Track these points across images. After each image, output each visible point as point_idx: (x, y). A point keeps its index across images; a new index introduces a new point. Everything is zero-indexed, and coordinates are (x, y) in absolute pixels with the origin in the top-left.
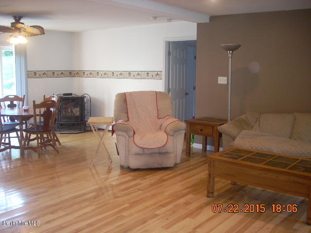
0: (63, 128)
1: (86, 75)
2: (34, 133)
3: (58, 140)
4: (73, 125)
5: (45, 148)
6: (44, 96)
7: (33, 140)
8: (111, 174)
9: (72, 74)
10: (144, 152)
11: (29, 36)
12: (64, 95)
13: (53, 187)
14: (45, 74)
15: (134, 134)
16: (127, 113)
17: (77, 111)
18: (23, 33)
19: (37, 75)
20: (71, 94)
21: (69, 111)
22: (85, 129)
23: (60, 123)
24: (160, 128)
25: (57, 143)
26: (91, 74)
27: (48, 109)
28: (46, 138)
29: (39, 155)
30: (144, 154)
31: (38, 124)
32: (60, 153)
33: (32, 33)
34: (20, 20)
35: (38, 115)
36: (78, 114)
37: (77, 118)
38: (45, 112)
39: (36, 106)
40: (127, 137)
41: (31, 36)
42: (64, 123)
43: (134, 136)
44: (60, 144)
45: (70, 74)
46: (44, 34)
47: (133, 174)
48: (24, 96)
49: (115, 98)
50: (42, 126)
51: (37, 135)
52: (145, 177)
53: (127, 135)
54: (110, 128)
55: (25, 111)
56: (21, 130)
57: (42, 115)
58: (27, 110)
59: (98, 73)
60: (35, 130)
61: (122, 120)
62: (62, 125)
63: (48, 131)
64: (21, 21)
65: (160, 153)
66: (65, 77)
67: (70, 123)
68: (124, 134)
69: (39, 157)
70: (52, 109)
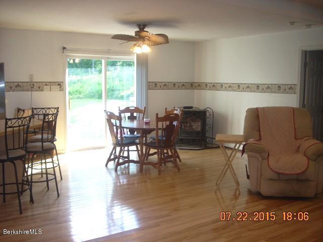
0: (182, 143)
1: (208, 87)
2: (155, 148)
3: (178, 157)
4: (194, 140)
5: (165, 165)
6: (166, 109)
7: (153, 154)
8: (238, 201)
9: (193, 86)
10: (280, 177)
11: (152, 45)
12: (185, 108)
13: (176, 210)
14: (165, 86)
15: (269, 155)
16: (259, 131)
17: (197, 126)
18: (147, 42)
19: (158, 86)
20: (191, 107)
21: (188, 125)
22: (206, 146)
23: (180, 138)
24: (298, 151)
25: (177, 159)
26: (214, 86)
27: (171, 123)
28: (165, 153)
29: (160, 171)
30: (278, 180)
31: (160, 138)
32: (181, 171)
33: (156, 42)
34: (144, 28)
35: (160, 129)
36: (199, 129)
37: (198, 133)
38: (167, 126)
39: (159, 119)
40: (261, 159)
41: (155, 45)
42: (183, 138)
43: (268, 158)
44: (180, 161)
45: (192, 87)
46: (168, 43)
47: (265, 202)
48: (145, 107)
49: (245, 113)
50: (163, 140)
51: (158, 150)
52: (281, 207)
53: (261, 156)
54: (241, 148)
55: (147, 123)
56: (141, 144)
57: (164, 129)
58: (149, 123)
59: (222, 85)
60: (157, 145)
61: (253, 139)
62: (181, 140)
63: (170, 146)
64: (145, 30)
65: (298, 180)
66: (186, 89)
67: (190, 138)
68: (258, 155)
69: (159, 174)
70: (175, 123)
